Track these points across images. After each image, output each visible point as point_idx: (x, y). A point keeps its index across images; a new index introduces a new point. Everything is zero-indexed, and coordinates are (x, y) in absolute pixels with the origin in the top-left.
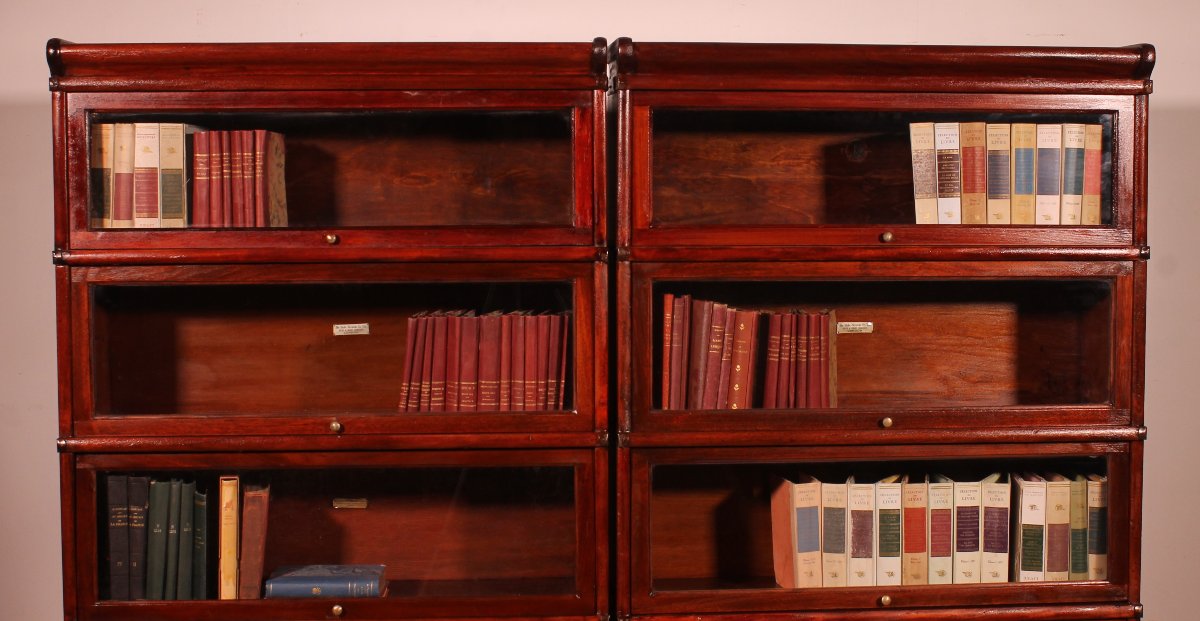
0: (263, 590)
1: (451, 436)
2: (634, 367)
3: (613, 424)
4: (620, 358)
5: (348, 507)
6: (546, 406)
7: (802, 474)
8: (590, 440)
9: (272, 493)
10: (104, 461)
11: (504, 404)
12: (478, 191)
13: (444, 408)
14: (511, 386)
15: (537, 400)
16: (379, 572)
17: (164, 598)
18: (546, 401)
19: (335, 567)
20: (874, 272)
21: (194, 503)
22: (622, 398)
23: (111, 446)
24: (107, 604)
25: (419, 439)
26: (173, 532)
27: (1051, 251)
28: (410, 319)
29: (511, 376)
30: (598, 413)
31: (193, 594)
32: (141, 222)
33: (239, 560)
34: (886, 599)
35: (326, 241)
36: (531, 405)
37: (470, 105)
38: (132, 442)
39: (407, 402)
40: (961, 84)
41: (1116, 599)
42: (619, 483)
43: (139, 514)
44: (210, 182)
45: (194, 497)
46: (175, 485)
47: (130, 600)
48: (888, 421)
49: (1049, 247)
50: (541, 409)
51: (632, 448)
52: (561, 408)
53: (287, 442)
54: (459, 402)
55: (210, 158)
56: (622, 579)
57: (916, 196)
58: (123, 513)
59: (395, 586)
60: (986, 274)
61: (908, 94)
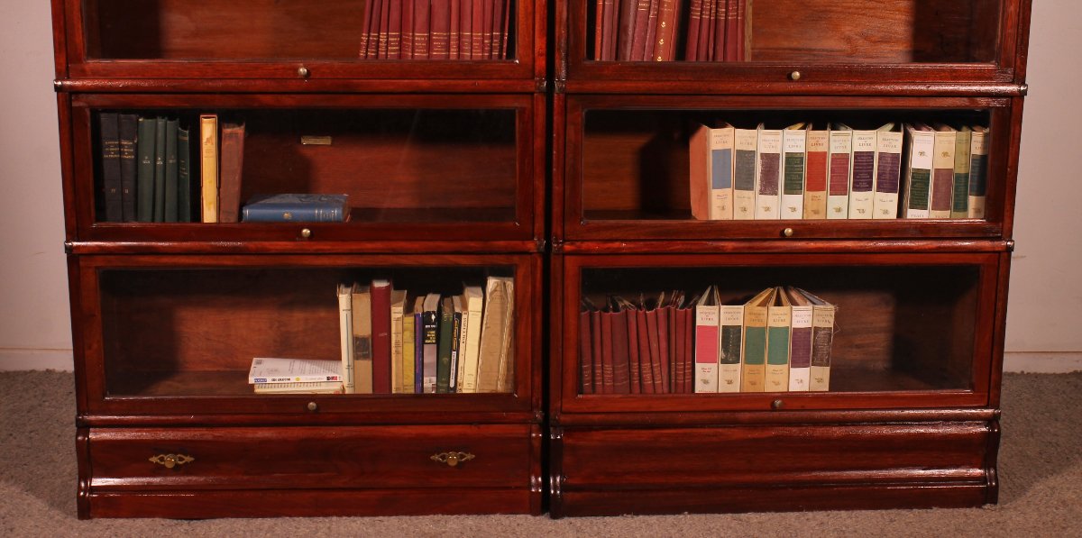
0: (240, 215)
1: (406, 81)
2: (570, 22)
3: (550, 72)
4: (557, 14)
5: (314, 144)
6: (491, 56)
7: (717, 120)
8: (530, 87)
9: (247, 129)
10: (96, 100)
11: (454, 53)
13: (400, 56)
14: (460, 37)
15: (483, 51)
16: (342, 200)
17: (153, 221)
18: (491, 51)
19: (304, 195)
21: (178, 139)
22: (559, 49)
23: (103, 87)
24: (104, 225)
25: (376, 84)
26: (160, 163)
29: (460, 29)
30: (537, 63)
31: (179, 217)
33: (219, 188)
34: (789, 231)
36: (478, 54)
38: (121, 84)
39: (367, 51)
41: (991, 235)
42: (555, 126)
43: (130, 147)
45: (178, 133)
46: (161, 122)
47: (124, 222)
48: (797, 74)
50: (486, 59)
51: (567, 94)
52: (504, 58)
53: (259, 84)
54: (413, 52)
56: (556, 209)
58: (115, 146)
59: (356, 213)
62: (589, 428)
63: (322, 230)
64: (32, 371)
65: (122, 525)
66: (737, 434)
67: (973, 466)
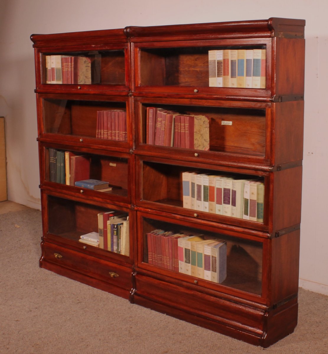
0: (74, 184)
1: (101, 146)
2: (136, 129)
4: (132, 126)
6: (125, 140)
11: (117, 138)
13: (107, 138)
18: (125, 138)
20: (193, 103)
22: (133, 139)
23: (45, 141)
25: (95, 146)
26: (59, 165)
28: (98, 112)
30: (130, 143)
32: (52, 82)
33: (70, 174)
34: (195, 215)
35: (78, 88)
36: (122, 139)
39: (98, 135)
40: (213, 36)
43: (55, 159)
46: (60, 153)
48: (196, 154)
51: (135, 155)
55: (65, 64)
57: (209, 77)
58: (52, 159)
60: (225, 105)
61: (202, 41)
66: (182, 290)
67: (259, 329)
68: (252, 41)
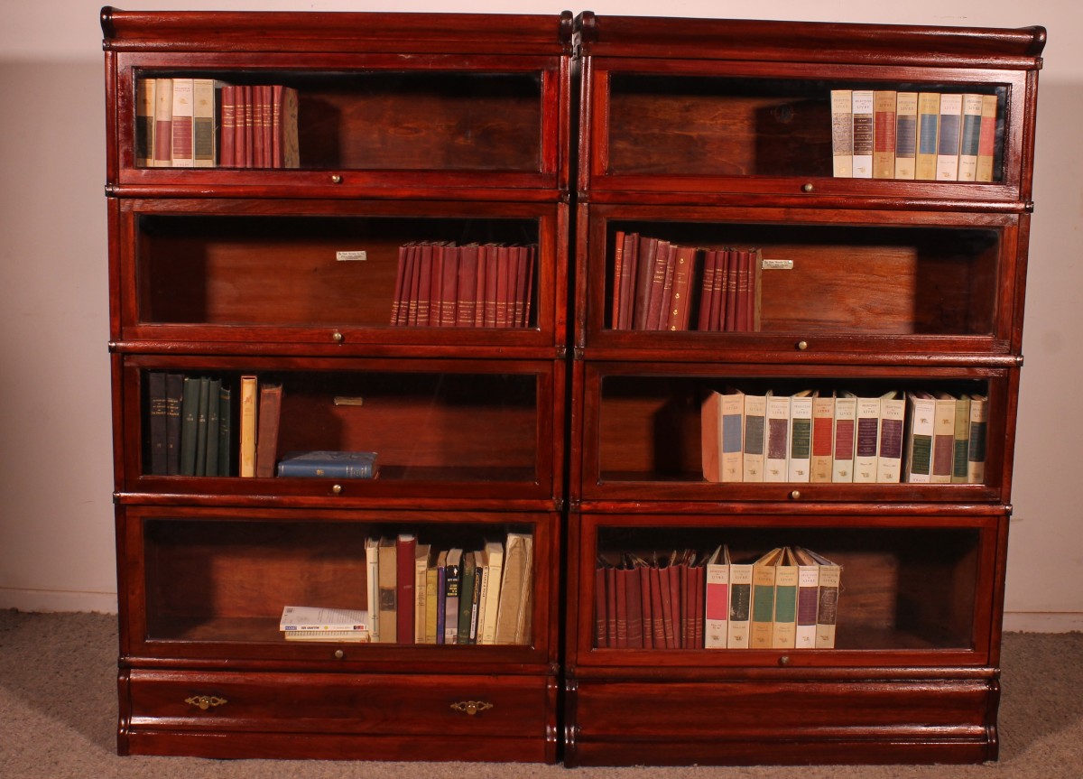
0: (276, 471)
1: (434, 347)
2: (589, 292)
3: (570, 340)
4: (577, 285)
5: (347, 404)
6: (514, 324)
7: (729, 387)
8: (550, 353)
9: (284, 390)
10: (148, 361)
11: (479, 321)
12: (460, 141)
13: (429, 323)
14: (485, 306)
15: (507, 319)
16: (371, 458)
17: (195, 474)
18: (514, 319)
19: (335, 453)
20: (796, 217)
21: (220, 398)
22: (578, 319)
23: (152, 349)
24: (149, 477)
25: (407, 349)
26: (202, 420)
27: (949, 204)
28: (401, 248)
29: (485, 298)
30: (557, 332)
31: (219, 472)
32: (178, 162)
33: (256, 445)
34: (796, 494)
35: (332, 180)
36: (501, 323)
37: (455, 67)
38: (169, 346)
39: (398, 318)
40: (876, 57)
41: (990, 499)
42: (574, 390)
43: (175, 405)
44: (235, 129)
45: (220, 392)
46: (205, 382)
47: (167, 474)
48: (804, 344)
49: (947, 200)
50: (509, 326)
51: (585, 361)
52: (526, 326)
53: (297, 348)
54: (441, 319)
55: (235, 109)
56: (574, 470)
57: (834, 153)
58: (162, 404)
59: (384, 470)
60: (892, 222)
61: (830, 65)
62: (603, 680)
63: (353, 487)
64: (79, 613)
65: (159, 763)
66: (746, 689)
67: (974, 724)
68: (973, 74)
